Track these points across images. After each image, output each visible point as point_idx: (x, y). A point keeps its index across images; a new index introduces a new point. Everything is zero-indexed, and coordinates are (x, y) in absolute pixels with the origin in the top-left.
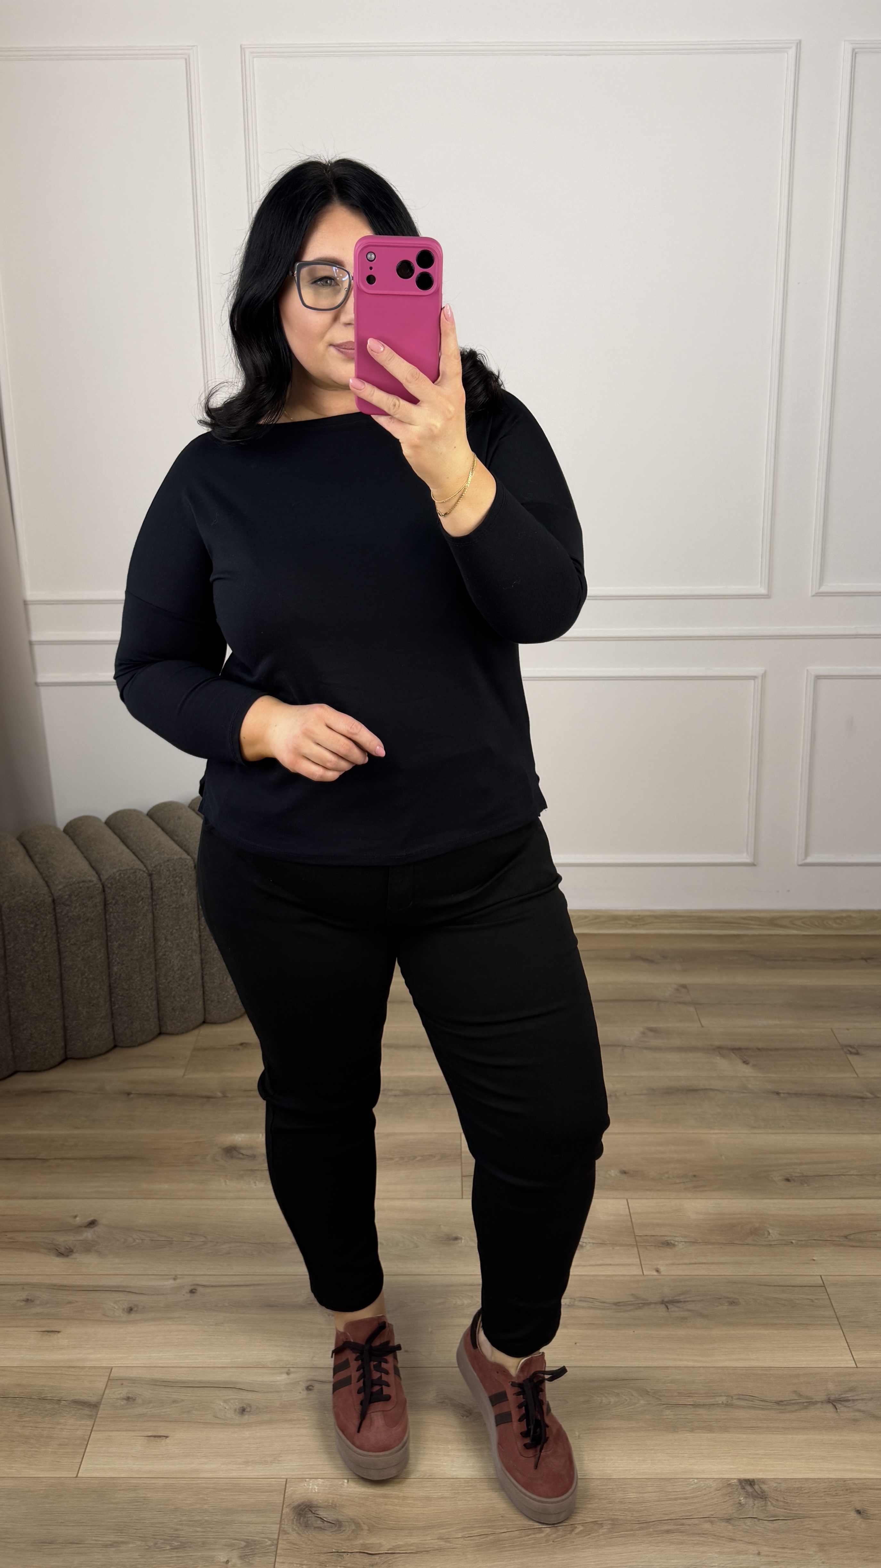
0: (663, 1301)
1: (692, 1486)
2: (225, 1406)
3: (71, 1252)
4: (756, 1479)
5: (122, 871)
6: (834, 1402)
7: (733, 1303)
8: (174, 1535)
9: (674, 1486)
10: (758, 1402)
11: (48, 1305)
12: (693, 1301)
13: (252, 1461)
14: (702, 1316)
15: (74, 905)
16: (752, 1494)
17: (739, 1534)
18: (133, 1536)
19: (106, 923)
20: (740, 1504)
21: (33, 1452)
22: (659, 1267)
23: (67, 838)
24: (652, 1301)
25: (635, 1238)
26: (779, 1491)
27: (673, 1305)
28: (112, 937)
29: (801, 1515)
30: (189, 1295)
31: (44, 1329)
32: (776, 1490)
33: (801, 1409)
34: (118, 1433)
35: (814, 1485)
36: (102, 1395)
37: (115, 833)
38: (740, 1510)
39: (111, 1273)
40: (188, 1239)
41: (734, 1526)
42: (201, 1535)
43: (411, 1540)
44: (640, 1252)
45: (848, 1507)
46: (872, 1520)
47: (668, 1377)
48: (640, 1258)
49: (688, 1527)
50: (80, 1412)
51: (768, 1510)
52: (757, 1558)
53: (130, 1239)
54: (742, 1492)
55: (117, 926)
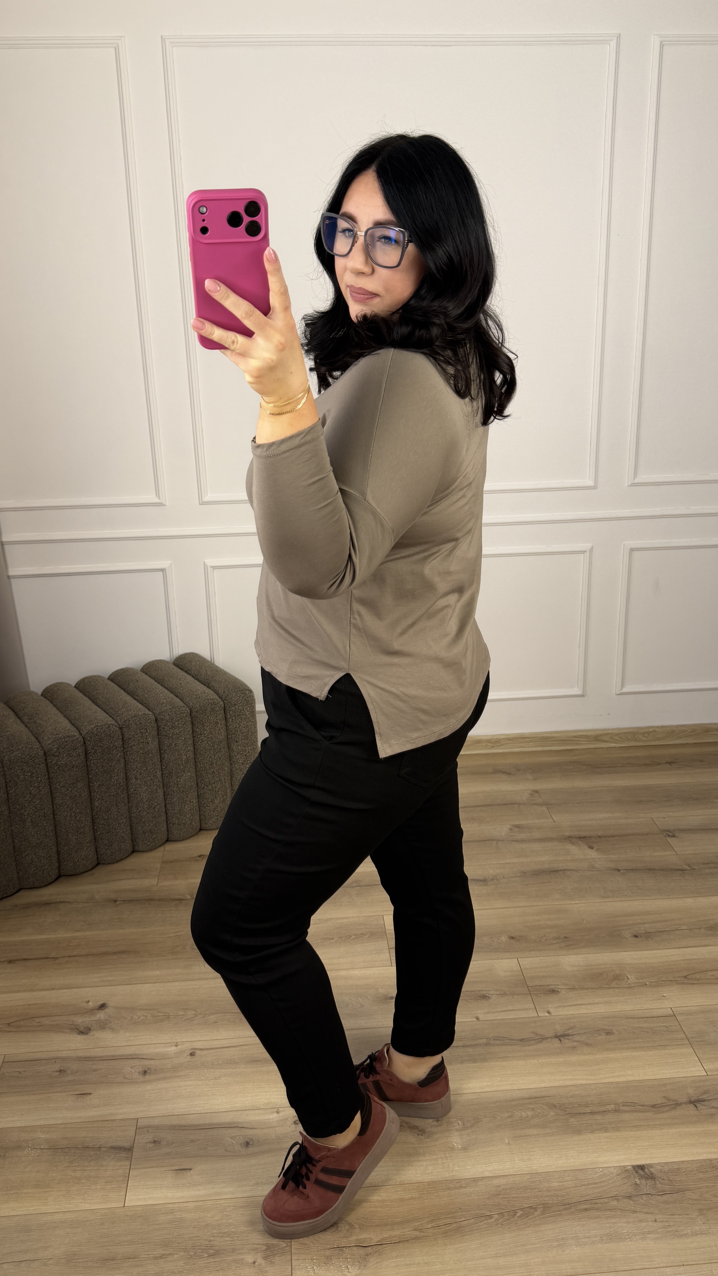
0: (556, 1035)
1: (599, 1174)
2: (232, 1141)
3: (89, 1030)
4: (645, 1164)
6: (695, 1102)
7: (609, 1033)
8: (209, 1245)
9: (584, 1174)
10: (638, 1106)
11: (78, 1073)
12: (579, 1034)
14: (588, 1045)
15: (61, 756)
16: (644, 1176)
17: (638, 1207)
18: (176, 1249)
19: (88, 769)
21: (86, 1190)
22: (549, 1009)
23: (47, 702)
24: (548, 1036)
25: (528, 988)
27: (564, 1038)
28: (93, 779)
29: (682, 1189)
30: (189, 1057)
31: (78, 1093)
32: (661, 1172)
34: (151, 1169)
35: (688, 1166)
36: (133, 1140)
37: (85, 695)
38: (637, 1189)
40: (182, 1013)
41: (634, 1202)
42: (229, 1244)
43: (393, 1233)
44: (534, 999)
47: (569, 1093)
48: (534, 1004)
50: (118, 1155)
51: (657, 1187)
53: (136, 1017)
54: (636, 1175)
55: (97, 771)
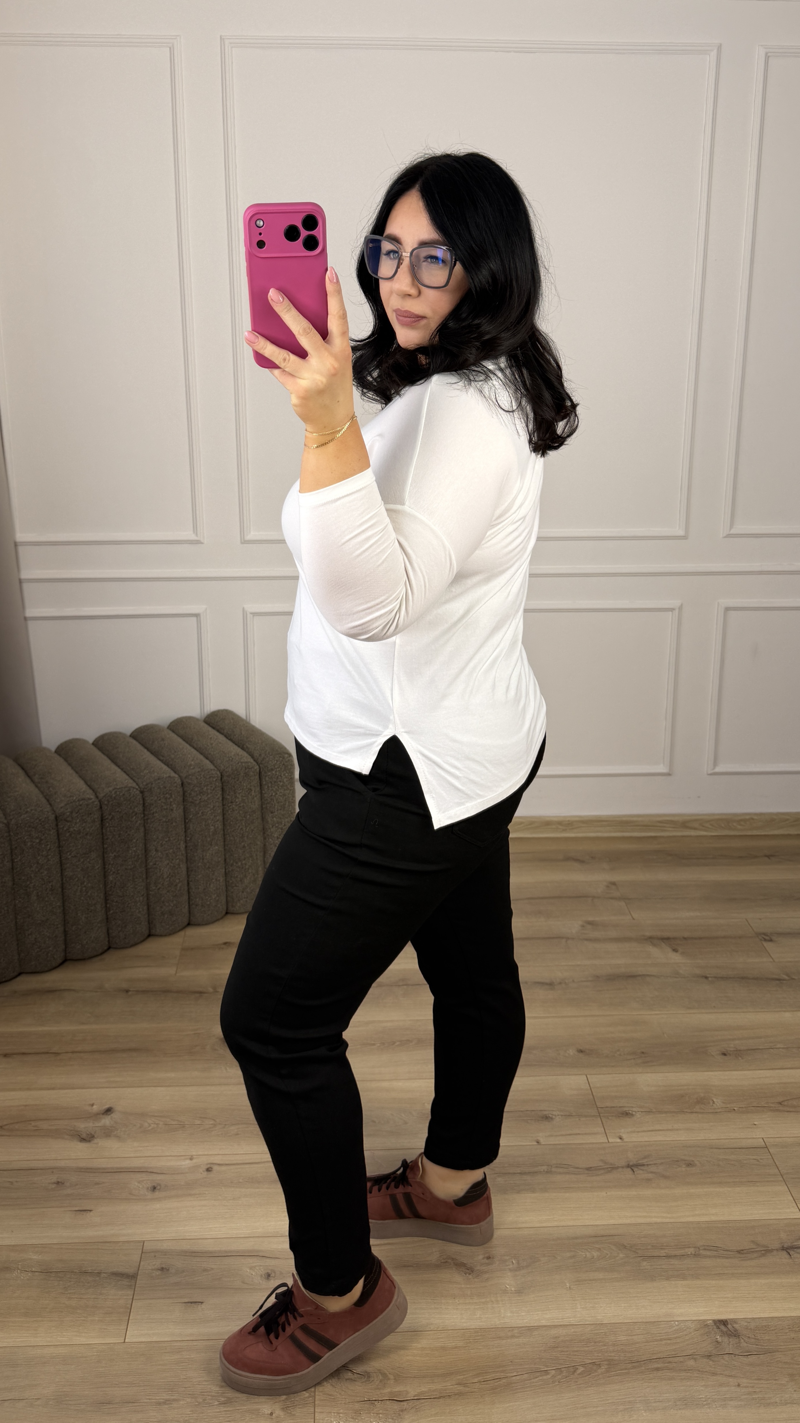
0: (628, 1165)
1: (674, 1328)
3: (92, 1137)
4: (728, 1319)
5: (118, 789)
6: (787, 1250)
7: (690, 1164)
9: (657, 1328)
10: (722, 1251)
11: (78, 1186)
12: (654, 1164)
14: (666, 1177)
15: (74, 821)
16: (726, 1333)
17: (719, 1369)
18: (182, 1394)
19: (103, 837)
20: (717, 1342)
21: (82, 1321)
22: (621, 1134)
23: (61, 759)
24: (619, 1166)
25: (598, 1109)
26: (749, 1329)
27: (637, 1168)
28: (108, 849)
29: (771, 1350)
30: (206, 1173)
31: (77, 1209)
32: (747, 1328)
33: (760, 1257)
34: (157, 1301)
35: (779, 1323)
36: (138, 1267)
37: (104, 754)
38: (717, 1347)
39: (132, 1155)
41: (714, 1362)
43: (433, 1386)
44: (604, 1122)
47: (641, 1232)
48: (604, 1127)
49: (675, 1365)
50: (119, 1283)
51: (742, 1346)
52: (738, 1390)
53: (146, 1125)
54: (718, 1331)
55: (113, 840)
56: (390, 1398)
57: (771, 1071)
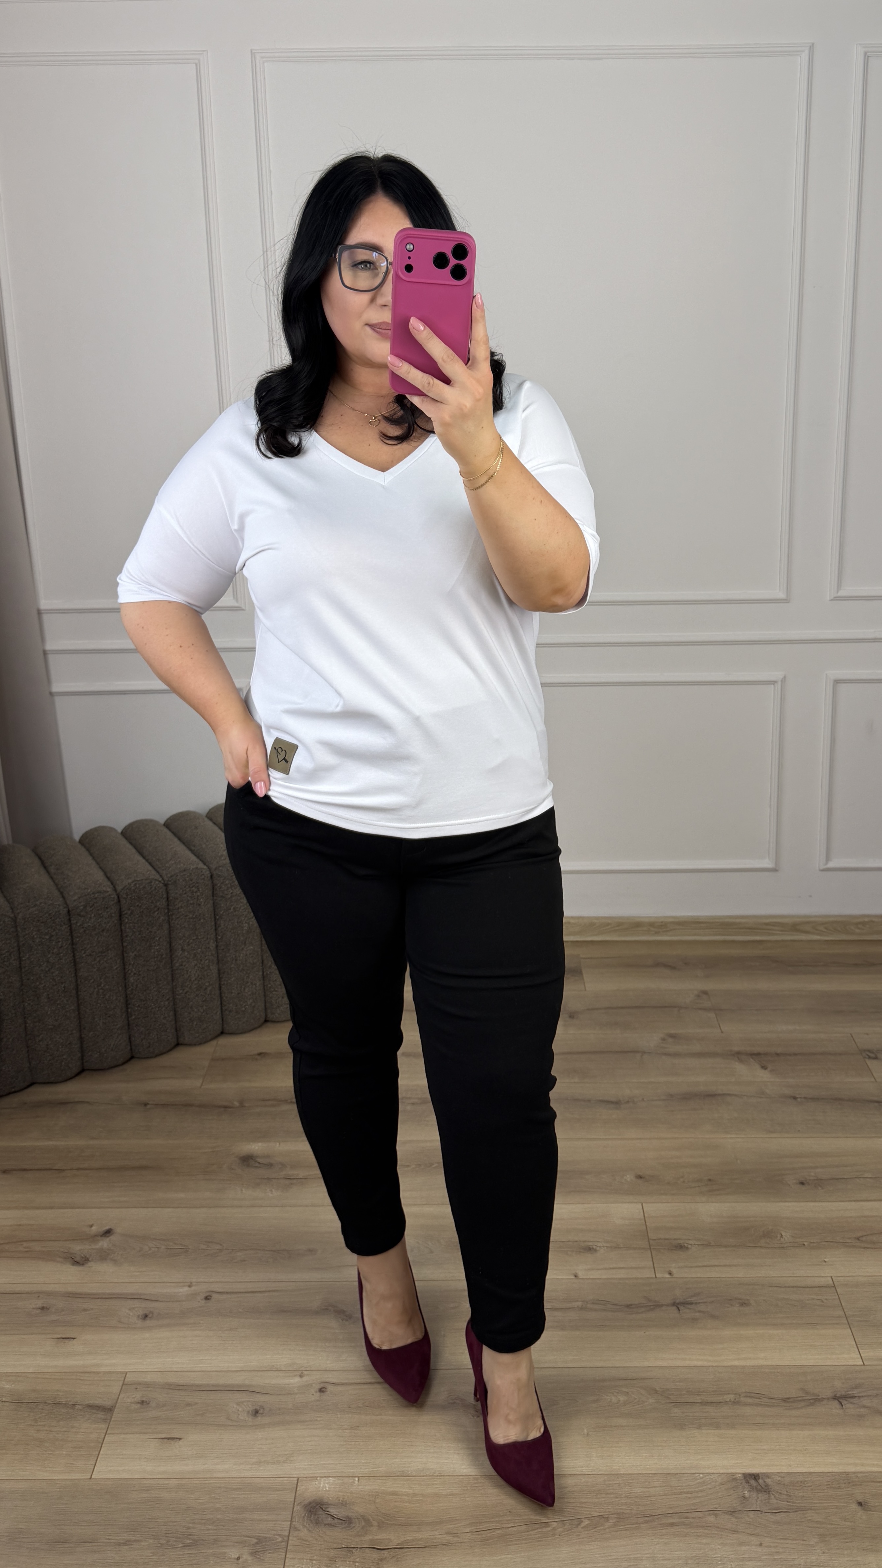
0: (674, 1303)
1: (698, 1481)
2: (238, 1408)
3: (86, 1260)
4: (761, 1473)
5: (138, 881)
6: (839, 1399)
7: (744, 1304)
8: (186, 1533)
9: (679, 1480)
10: (766, 1399)
11: (63, 1313)
12: (704, 1303)
13: (265, 1461)
14: (713, 1317)
15: (89, 916)
16: (756, 1487)
17: (741, 1526)
18: (145, 1535)
19: (122, 934)
20: (744, 1497)
21: (47, 1455)
22: (672, 1270)
23: (83, 849)
24: (664, 1303)
25: (649, 1242)
26: (781, 1484)
27: (684, 1306)
28: (128, 947)
29: (803, 1508)
30: (204, 1301)
31: (59, 1336)
32: (779, 1484)
33: (808, 1406)
34: (131, 1436)
35: (817, 1479)
36: (117, 1399)
37: (131, 843)
38: (743, 1503)
39: (127, 1280)
40: (204, 1247)
41: (736, 1519)
42: (212, 1533)
43: (421, 1535)
44: (654, 1256)
45: (849, 1500)
46: (873, 1511)
47: (677, 1376)
48: (653, 1261)
49: (692, 1520)
50: (94, 1416)
51: (771, 1502)
52: (759, 1549)
53: (146, 1248)
54: (746, 1486)
55: (133, 937)
56: (370, 1546)
57: (853, 1203)
